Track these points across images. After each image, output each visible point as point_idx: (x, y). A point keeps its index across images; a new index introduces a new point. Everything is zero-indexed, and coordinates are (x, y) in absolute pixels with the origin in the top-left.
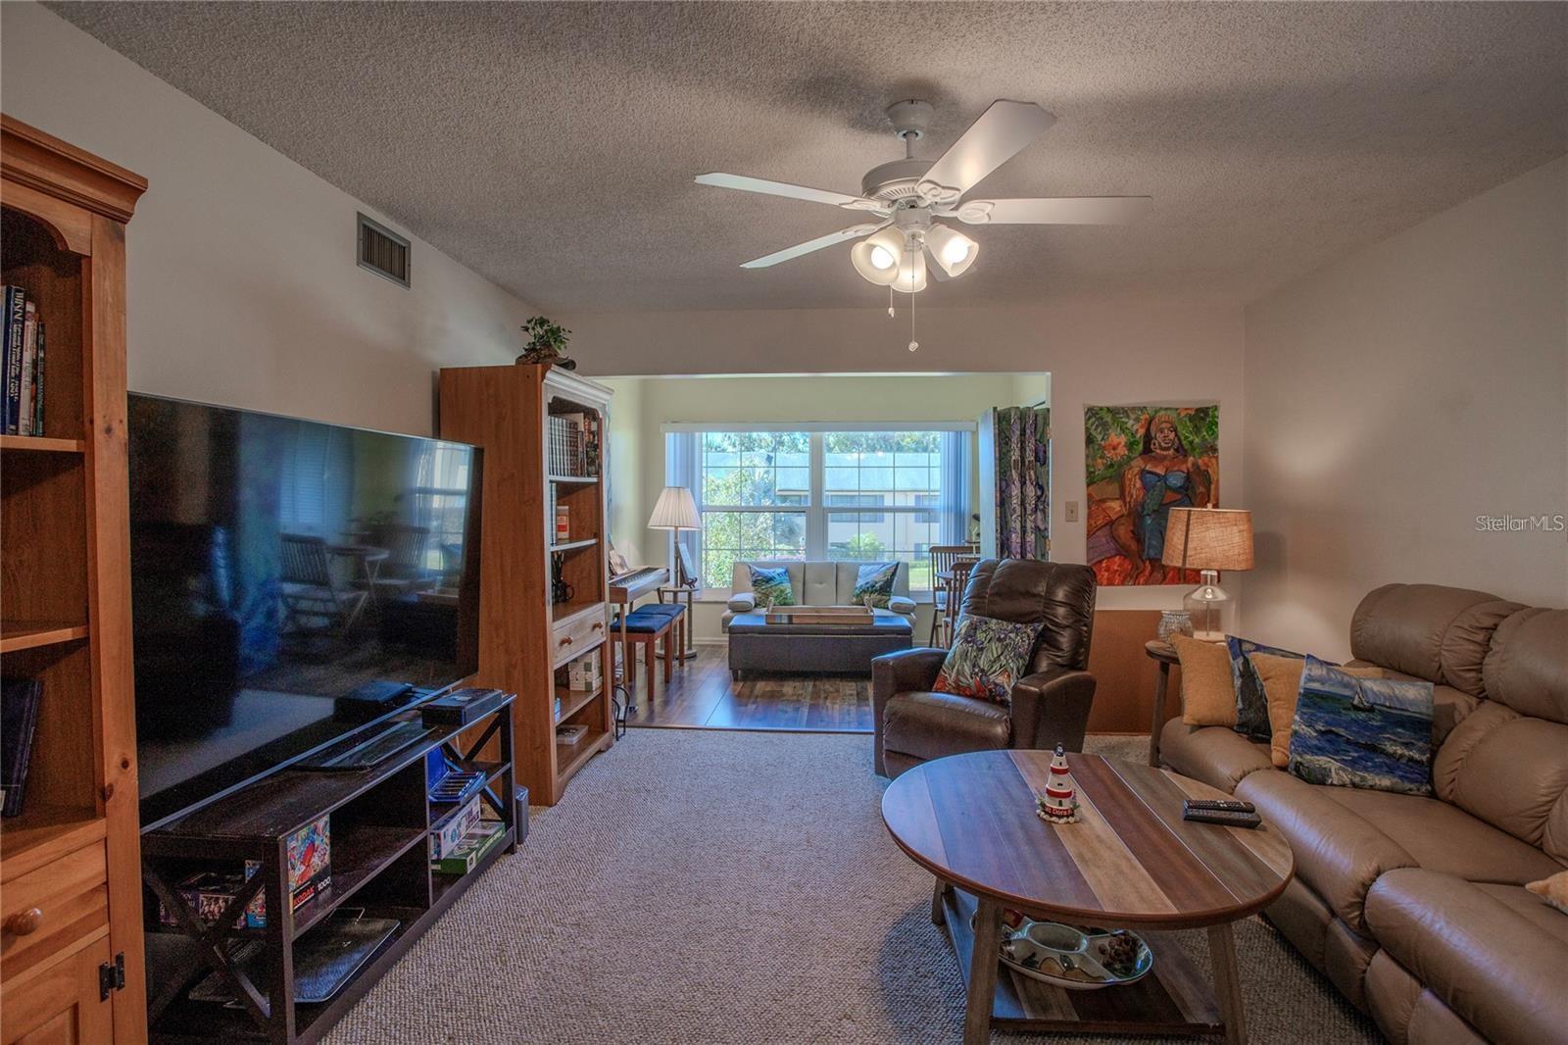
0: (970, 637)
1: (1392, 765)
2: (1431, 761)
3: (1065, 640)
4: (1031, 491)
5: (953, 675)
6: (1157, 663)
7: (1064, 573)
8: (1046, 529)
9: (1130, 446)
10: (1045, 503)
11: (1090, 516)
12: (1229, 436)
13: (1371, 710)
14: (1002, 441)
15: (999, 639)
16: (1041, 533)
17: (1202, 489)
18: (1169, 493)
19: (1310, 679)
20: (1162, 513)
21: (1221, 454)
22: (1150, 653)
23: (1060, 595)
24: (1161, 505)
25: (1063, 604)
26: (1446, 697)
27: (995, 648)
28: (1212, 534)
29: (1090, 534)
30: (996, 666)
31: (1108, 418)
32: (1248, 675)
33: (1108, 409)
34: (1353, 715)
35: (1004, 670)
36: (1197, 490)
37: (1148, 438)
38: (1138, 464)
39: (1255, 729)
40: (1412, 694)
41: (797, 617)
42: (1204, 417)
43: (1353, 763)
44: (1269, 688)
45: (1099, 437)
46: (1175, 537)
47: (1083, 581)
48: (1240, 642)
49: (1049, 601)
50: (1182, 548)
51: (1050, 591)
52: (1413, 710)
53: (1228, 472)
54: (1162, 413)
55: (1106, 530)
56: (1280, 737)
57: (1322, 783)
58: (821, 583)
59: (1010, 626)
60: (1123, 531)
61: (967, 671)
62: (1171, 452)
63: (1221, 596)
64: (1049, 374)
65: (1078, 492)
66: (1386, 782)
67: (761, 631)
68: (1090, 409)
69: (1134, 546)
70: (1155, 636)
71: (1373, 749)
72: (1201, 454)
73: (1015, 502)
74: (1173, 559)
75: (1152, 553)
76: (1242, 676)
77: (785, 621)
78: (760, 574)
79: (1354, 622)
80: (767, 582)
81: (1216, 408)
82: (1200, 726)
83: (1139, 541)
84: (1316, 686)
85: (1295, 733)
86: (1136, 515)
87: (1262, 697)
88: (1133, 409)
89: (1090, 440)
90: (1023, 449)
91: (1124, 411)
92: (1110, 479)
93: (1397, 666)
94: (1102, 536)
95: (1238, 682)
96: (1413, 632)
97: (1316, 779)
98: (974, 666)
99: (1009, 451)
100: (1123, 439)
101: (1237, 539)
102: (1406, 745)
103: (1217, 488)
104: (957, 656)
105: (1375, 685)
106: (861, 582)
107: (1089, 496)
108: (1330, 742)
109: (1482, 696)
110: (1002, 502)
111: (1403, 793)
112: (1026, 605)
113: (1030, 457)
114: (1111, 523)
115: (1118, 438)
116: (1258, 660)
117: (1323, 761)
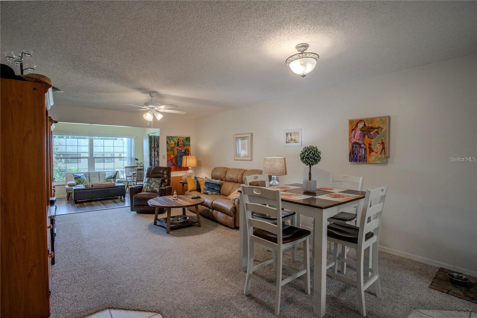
0: (148, 182)
1: (216, 191)
2: (220, 190)
3: (166, 181)
4: (156, 153)
5: (146, 190)
6: (182, 184)
7: (164, 169)
8: (159, 161)
9: (175, 144)
10: (159, 155)
11: (167, 158)
12: (192, 142)
13: (213, 184)
14: (150, 142)
15: (155, 182)
16: (158, 162)
17: (188, 153)
18: (182, 153)
19: (206, 180)
20: (181, 157)
21: (191, 146)
22: (180, 183)
23: (165, 173)
24: (181, 156)
25: (166, 174)
26: (222, 182)
27: (154, 183)
28: (190, 161)
29: (168, 161)
30: (155, 186)
31: (171, 138)
32: (198, 182)
33: (171, 137)
34: (211, 184)
35: (156, 187)
36: (187, 153)
37: (178, 142)
38: (176, 147)
39: (199, 190)
40: (218, 181)
41: (94, 185)
42: (188, 139)
43: (211, 191)
44: (200, 183)
45: (169, 142)
46: (184, 161)
47: (168, 170)
48: (196, 177)
49: (163, 174)
50: (185, 163)
51: (163, 172)
52: (218, 183)
53: (192, 149)
54: (180, 138)
55: (170, 161)
56: (202, 190)
57: (208, 194)
58: (95, 177)
59: (157, 179)
60: (174, 161)
61: (149, 188)
62: (182, 145)
63: (192, 172)
64: (159, 129)
65: (165, 153)
66: (215, 193)
67: (84, 189)
68: (167, 137)
69: (176, 163)
70: (182, 180)
71: (213, 189)
72: (188, 146)
73: (153, 155)
74: (184, 165)
75: (179, 165)
76: (197, 182)
77: (91, 186)
78: (77, 176)
79: (211, 173)
80: (79, 178)
81: (190, 137)
82: (190, 191)
83: (177, 163)
84: (206, 181)
85: (204, 188)
86: (176, 158)
87: (200, 185)
88: (175, 137)
89: (167, 143)
90: (154, 144)
91: (174, 137)
92: (171, 151)
93: (216, 179)
94: (170, 162)
95: (196, 183)
96: (218, 174)
97: (207, 194)
98: (150, 187)
99: (151, 145)
100: (174, 143)
101: (194, 161)
102: (217, 188)
103: (190, 153)
104: (146, 186)
105: (214, 181)
106: (107, 176)
107: (167, 154)
108: (209, 189)
109: (226, 181)
110: (150, 155)
111: (217, 194)
112: (159, 175)
113: (156, 146)
114: (171, 159)
115: (173, 142)
116: (198, 179)
117: (208, 191)
